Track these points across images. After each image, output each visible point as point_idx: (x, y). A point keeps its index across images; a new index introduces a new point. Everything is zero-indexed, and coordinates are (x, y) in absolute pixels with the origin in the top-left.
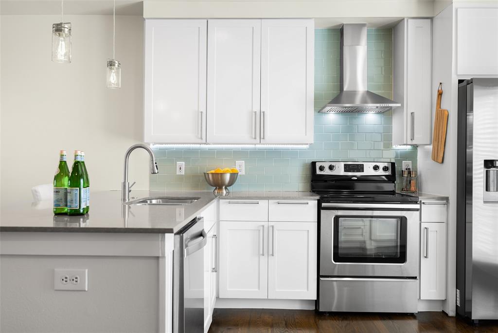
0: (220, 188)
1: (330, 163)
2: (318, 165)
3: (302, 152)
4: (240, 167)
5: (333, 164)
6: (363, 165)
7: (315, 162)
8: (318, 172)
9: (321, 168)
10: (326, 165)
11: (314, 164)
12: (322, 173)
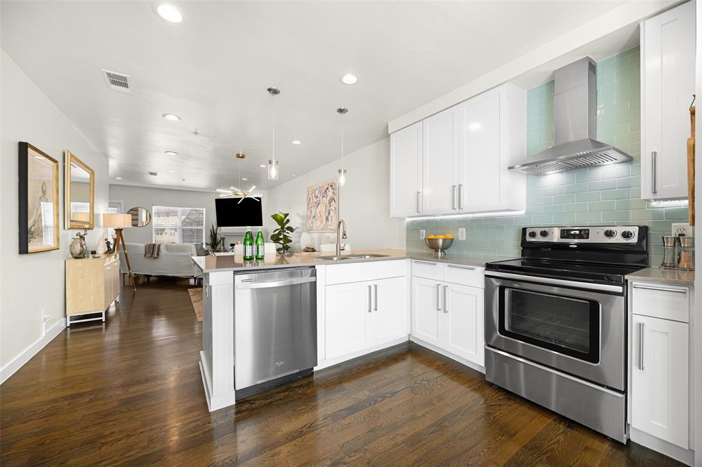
0: (437, 250)
1: (543, 230)
2: (528, 231)
3: (518, 218)
4: (462, 234)
5: (547, 229)
6: (588, 230)
7: (526, 228)
8: (529, 239)
9: (533, 235)
10: (538, 231)
11: (524, 230)
12: (533, 240)
